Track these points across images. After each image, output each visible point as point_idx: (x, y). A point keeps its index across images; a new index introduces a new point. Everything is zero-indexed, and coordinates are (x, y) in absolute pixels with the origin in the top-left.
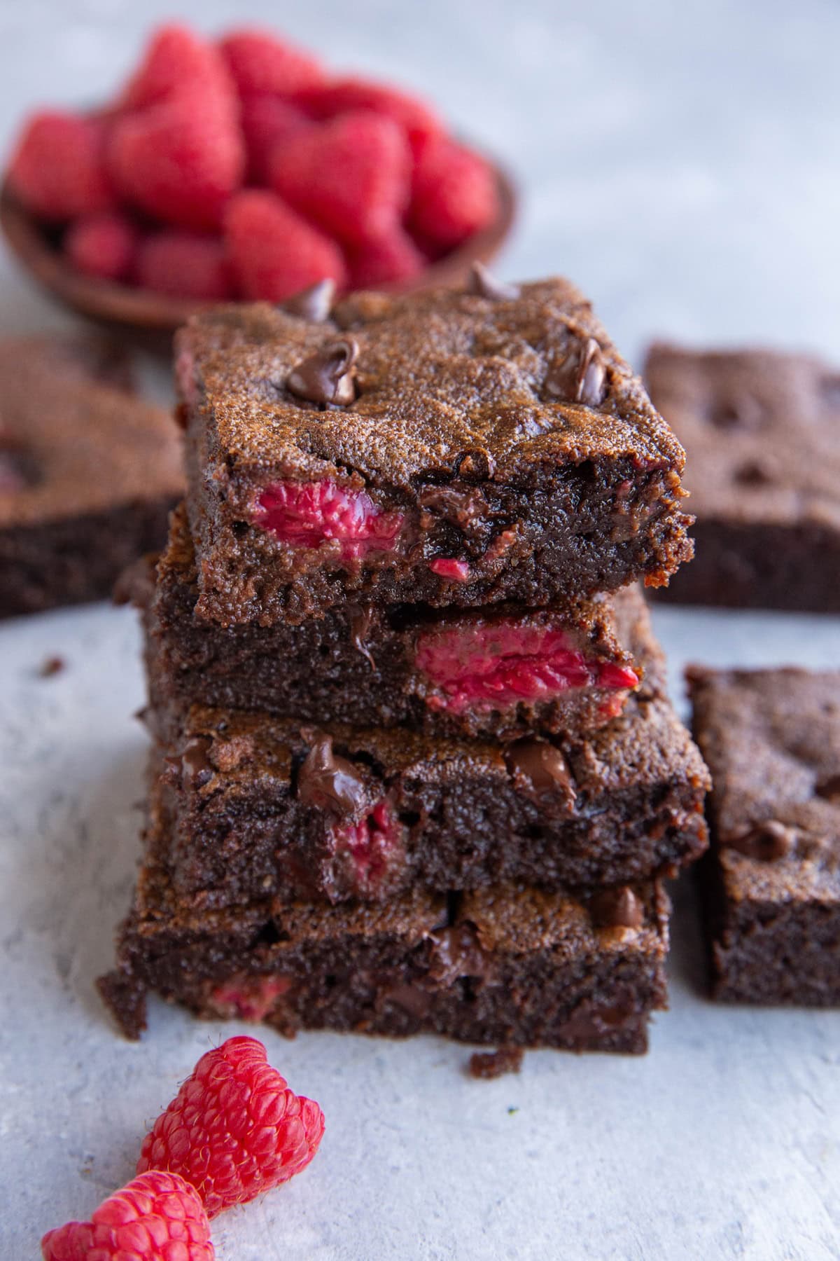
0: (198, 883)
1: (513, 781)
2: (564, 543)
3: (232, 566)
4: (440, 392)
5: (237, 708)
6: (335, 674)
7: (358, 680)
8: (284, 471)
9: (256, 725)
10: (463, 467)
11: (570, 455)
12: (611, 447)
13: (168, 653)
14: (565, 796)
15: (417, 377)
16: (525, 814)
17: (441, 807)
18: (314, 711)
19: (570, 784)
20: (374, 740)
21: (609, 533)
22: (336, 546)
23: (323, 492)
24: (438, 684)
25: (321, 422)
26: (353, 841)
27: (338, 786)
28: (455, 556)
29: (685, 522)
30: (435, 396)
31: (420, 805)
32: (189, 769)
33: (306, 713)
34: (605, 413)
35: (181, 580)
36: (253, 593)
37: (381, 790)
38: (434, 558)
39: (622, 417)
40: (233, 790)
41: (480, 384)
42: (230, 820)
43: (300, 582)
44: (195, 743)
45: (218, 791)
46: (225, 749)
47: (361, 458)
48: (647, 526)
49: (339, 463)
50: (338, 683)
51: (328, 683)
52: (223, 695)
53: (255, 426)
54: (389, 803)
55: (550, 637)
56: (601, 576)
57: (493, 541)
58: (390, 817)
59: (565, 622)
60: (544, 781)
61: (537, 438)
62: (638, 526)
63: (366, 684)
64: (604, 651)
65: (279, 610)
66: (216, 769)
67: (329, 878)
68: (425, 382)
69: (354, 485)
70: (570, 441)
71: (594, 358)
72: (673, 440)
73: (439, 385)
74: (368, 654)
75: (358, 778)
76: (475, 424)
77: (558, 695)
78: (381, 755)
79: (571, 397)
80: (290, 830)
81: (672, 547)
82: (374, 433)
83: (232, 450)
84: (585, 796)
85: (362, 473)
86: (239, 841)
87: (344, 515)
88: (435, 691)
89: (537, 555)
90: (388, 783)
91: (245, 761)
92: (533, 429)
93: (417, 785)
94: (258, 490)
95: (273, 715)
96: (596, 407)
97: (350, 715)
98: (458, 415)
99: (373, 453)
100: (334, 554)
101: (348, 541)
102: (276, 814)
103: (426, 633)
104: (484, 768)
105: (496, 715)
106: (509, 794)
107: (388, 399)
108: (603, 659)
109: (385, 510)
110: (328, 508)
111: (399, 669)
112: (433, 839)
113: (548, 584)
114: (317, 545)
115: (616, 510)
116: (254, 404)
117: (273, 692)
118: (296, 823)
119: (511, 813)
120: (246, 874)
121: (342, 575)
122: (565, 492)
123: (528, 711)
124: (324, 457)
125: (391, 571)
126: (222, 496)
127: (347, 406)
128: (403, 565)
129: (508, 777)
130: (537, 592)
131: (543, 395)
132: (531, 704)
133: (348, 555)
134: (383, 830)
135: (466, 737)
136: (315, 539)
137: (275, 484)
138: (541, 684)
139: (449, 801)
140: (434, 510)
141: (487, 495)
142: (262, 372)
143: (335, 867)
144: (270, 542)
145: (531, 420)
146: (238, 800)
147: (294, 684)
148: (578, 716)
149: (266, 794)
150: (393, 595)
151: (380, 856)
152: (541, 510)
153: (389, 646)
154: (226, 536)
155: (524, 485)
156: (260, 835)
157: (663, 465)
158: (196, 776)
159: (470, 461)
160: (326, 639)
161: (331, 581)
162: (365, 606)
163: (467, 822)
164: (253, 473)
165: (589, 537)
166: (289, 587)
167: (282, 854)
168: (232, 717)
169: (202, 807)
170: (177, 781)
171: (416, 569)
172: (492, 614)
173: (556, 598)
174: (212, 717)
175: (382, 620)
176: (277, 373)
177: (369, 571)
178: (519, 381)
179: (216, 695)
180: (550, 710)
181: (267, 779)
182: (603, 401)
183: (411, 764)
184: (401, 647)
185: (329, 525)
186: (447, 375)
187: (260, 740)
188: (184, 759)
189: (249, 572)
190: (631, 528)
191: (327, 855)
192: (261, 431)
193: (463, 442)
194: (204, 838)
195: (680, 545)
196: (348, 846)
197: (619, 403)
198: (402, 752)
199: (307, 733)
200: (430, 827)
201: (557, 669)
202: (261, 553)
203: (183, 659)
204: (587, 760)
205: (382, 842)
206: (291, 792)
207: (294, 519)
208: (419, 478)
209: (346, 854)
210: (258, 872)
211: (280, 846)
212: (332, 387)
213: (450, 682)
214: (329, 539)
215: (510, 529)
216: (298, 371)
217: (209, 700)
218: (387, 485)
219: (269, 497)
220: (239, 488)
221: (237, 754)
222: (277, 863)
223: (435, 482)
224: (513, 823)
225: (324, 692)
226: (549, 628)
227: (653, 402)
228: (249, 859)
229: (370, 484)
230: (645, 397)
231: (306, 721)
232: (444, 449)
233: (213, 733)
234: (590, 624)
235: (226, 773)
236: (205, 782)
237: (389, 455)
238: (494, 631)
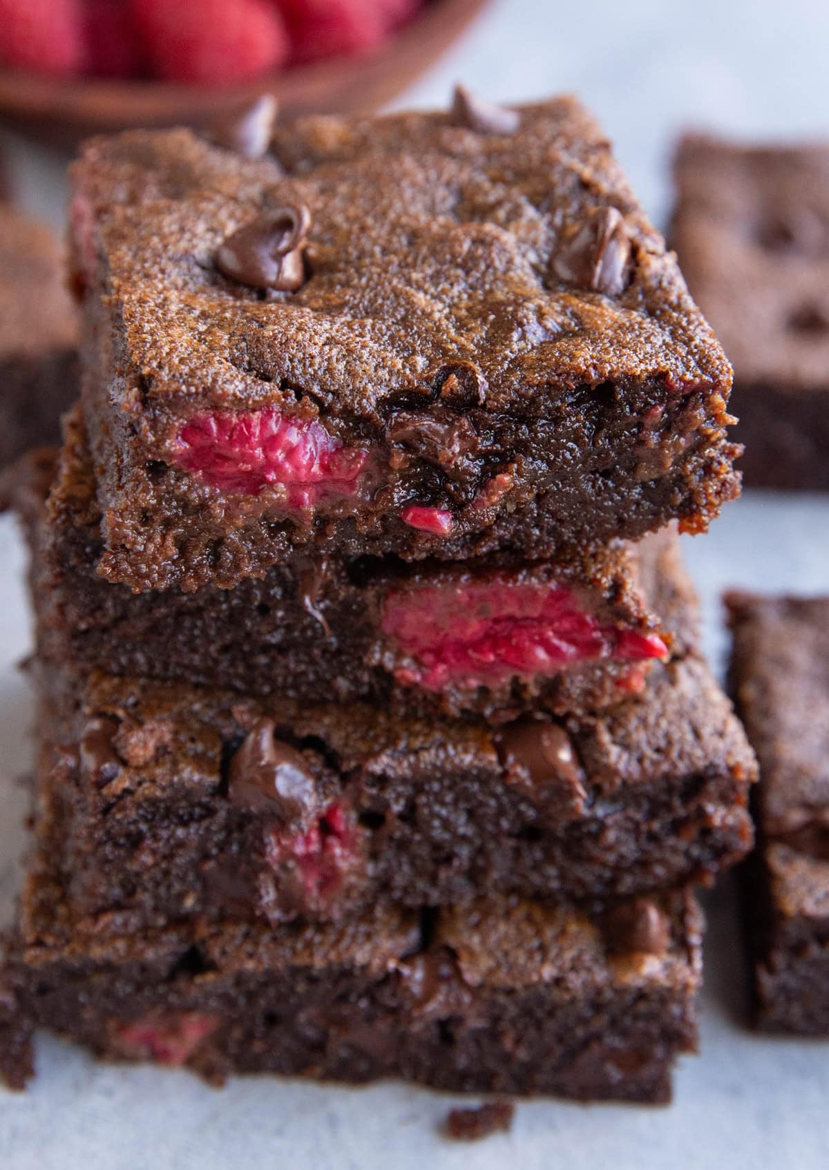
0: (100, 902)
1: (505, 775)
2: (575, 483)
3: (146, 517)
4: (416, 276)
5: (151, 677)
6: (275, 638)
7: (308, 644)
8: (213, 399)
9: (175, 700)
10: (445, 389)
11: (585, 375)
12: (637, 363)
13: (61, 607)
14: (572, 794)
15: (385, 251)
16: (520, 814)
17: (412, 807)
18: (250, 682)
19: (577, 775)
20: (327, 721)
21: (632, 470)
22: (281, 492)
23: (264, 424)
24: (410, 652)
25: (262, 325)
26: (300, 849)
27: (281, 784)
28: (434, 503)
29: (730, 453)
30: (409, 282)
31: (387, 806)
32: (89, 761)
33: (239, 684)
34: (630, 308)
35: (78, 520)
36: (174, 552)
37: (336, 787)
38: (408, 505)
39: (651, 313)
40: (147, 790)
41: (468, 265)
42: (143, 827)
43: (233, 536)
44: (96, 725)
45: (127, 792)
46: (135, 738)
47: (314, 377)
48: (682, 460)
49: (285, 385)
50: (282, 649)
51: (266, 648)
52: (132, 662)
53: (175, 332)
54: (345, 802)
55: (556, 597)
56: (621, 521)
57: (483, 483)
58: (347, 820)
59: (573, 578)
60: (546, 772)
61: (542, 348)
62: (669, 462)
63: (316, 652)
64: (624, 614)
65: (208, 572)
66: (124, 763)
67: (269, 895)
68: (395, 259)
69: (304, 413)
70: (585, 355)
71: (616, 232)
72: (717, 351)
73: (414, 266)
74: (320, 617)
75: (308, 772)
76: (461, 326)
77: (563, 668)
78: (336, 741)
79: (584, 285)
80: (218, 837)
81: (713, 487)
82: (330, 341)
83: (146, 370)
84: (596, 791)
85: (315, 398)
86: (154, 852)
87: (291, 452)
88: (406, 662)
89: (539, 498)
90: (345, 778)
91: (161, 752)
92: (536, 334)
93: (382, 780)
94: (179, 423)
95: (197, 686)
96: (618, 297)
97: (295, 687)
98: (439, 311)
99: (329, 370)
100: (278, 503)
101: (296, 486)
102: (201, 818)
103: (394, 590)
104: (468, 759)
105: (484, 691)
106: (499, 789)
107: (347, 284)
108: (622, 625)
109: (345, 445)
110: (271, 443)
111: (360, 633)
112: (403, 845)
113: (553, 532)
114: (257, 492)
115: (642, 443)
116: (173, 295)
117: (197, 659)
118: (228, 828)
119: (501, 812)
120: (162, 891)
121: (288, 525)
122: (577, 421)
123: (525, 687)
124: (266, 377)
125: (351, 519)
126: (133, 429)
127: (294, 293)
128: (367, 514)
129: (499, 770)
130: (539, 541)
131: (549, 280)
132: (529, 679)
133: (296, 502)
134: (338, 835)
135: (444, 717)
136: (255, 483)
137: (201, 414)
138: (541, 654)
139: (423, 799)
140: (408, 446)
141: (476, 425)
142: (183, 245)
143: (277, 881)
144: (195, 487)
145: (532, 317)
146: (153, 802)
147: (225, 649)
148: (588, 693)
149: (187, 793)
150: (355, 547)
151: (334, 868)
152: (546, 444)
153: (346, 605)
154: (137, 480)
155: (523, 413)
156: (181, 844)
157: (704, 387)
158: (98, 772)
159: (454, 381)
160: (266, 595)
161: (273, 532)
162: (318, 559)
163: (447, 825)
164: (175, 402)
165: (606, 474)
166: (217, 544)
167: (210, 865)
168: (144, 689)
169: (107, 810)
170: (75, 776)
171: (384, 519)
172: (481, 569)
173: (562, 546)
174: (118, 689)
175: (337, 573)
176: (203, 246)
177: (322, 522)
178: (518, 260)
179: (124, 660)
180: (553, 687)
181: (190, 775)
182: (626, 289)
183: (374, 755)
184: (363, 608)
185: (271, 465)
186: (424, 250)
187: (181, 721)
188: (82, 748)
189: (168, 524)
190: (661, 464)
191: (266, 868)
192: (183, 338)
193: (445, 352)
194: (108, 849)
195: (724, 483)
196: (293, 856)
197: (647, 292)
198: (363, 738)
199: (242, 712)
200: (400, 830)
201: (562, 635)
202: (184, 502)
203: (81, 618)
204: (599, 745)
205: (338, 851)
206: (221, 791)
207: (226, 459)
208: (389, 403)
209: (291, 864)
210: (177, 887)
211: (206, 857)
212: (274, 267)
213: (423, 651)
214: (272, 484)
215: (506, 471)
216: (229, 242)
217: (114, 667)
218: (347, 413)
219: (193, 430)
220: (154, 422)
221: (152, 744)
222: (202, 878)
223: (409, 407)
224: (505, 824)
225: (263, 660)
226: (553, 585)
227: (692, 291)
228: (167, 873)
229: (325, 411)
230: (680, 284)
231: (240, 695)
232: (421, 362)
233: (121, 713)
234: (606, 581)
235: (138, 769)
236: (110, 780)
237: (350, 372)
238: (482, 589)
